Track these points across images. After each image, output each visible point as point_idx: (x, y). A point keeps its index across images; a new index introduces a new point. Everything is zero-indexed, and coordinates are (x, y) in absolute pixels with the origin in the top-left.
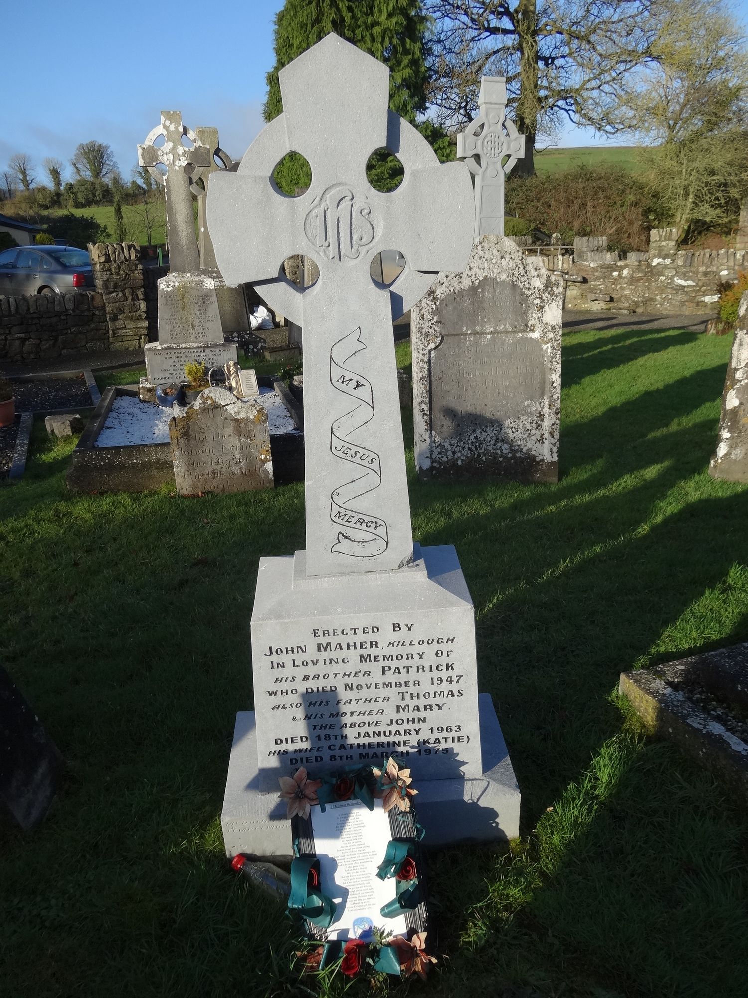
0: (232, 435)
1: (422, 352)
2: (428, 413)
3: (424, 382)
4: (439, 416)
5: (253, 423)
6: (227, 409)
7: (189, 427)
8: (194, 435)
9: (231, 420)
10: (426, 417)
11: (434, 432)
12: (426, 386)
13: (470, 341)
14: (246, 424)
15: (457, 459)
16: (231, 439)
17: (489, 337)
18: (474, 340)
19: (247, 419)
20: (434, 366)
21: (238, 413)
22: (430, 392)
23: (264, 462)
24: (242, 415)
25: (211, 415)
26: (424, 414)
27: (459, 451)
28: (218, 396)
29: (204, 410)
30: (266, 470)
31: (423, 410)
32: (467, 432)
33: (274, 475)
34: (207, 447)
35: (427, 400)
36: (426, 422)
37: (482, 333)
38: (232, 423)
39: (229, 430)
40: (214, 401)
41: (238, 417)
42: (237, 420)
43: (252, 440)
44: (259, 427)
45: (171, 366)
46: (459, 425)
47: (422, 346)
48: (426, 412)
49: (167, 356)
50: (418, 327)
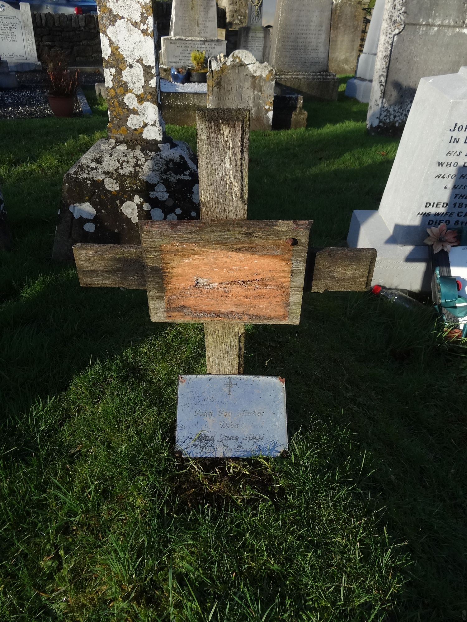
0: (249, 88)
1: (389, 36)
2: (384, 84)
3: (386, 59)
4: (390, 87)
5: (265, 80)
6: (248, 68)
7: (221, 79)
8: (223, 85)
9: (250, 76)
10: (382, 87)
11: (384, 100)
12: (387, 63)
13: (423, 30)
14: (260, 81)
15: (396, 122)
16: (248, 91)
17: (436, 29)
18: (426, 30)
19: (261, 77)
20: (395, 48)
21: (255, 71)
22: (388, 68)
23: (267, 111)
24: (258, 74)
25: (237, 71)
26: (381, 85)
27: (399, 116)
28: (244, 56)
29: (233, 66)
30: (268, 118)
31: (381, 82)
32: (407, 102)
33: (273, 122)
34: (231, 96)
35: (385, 74)
36: (381, 91)
37: (433, 25)
38: (250, 79)
39: (248, 84)
40: (240, 61)
41: (255, 75)
42: (254, 77)
43: (262, 93)
44: (268, 84)
45: (181, 53)
46: (402, 96)
47: (390, 31)
48: (382, 83)
49: (179, 45)
50: (390, 14)
